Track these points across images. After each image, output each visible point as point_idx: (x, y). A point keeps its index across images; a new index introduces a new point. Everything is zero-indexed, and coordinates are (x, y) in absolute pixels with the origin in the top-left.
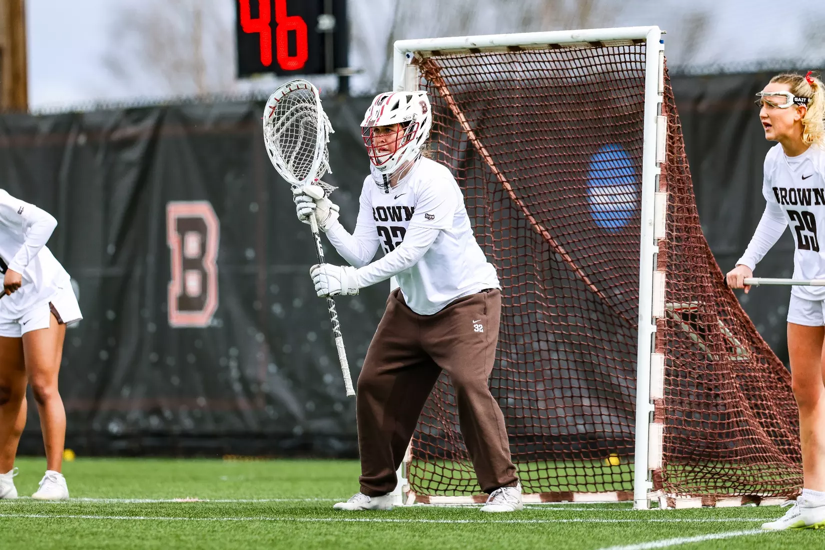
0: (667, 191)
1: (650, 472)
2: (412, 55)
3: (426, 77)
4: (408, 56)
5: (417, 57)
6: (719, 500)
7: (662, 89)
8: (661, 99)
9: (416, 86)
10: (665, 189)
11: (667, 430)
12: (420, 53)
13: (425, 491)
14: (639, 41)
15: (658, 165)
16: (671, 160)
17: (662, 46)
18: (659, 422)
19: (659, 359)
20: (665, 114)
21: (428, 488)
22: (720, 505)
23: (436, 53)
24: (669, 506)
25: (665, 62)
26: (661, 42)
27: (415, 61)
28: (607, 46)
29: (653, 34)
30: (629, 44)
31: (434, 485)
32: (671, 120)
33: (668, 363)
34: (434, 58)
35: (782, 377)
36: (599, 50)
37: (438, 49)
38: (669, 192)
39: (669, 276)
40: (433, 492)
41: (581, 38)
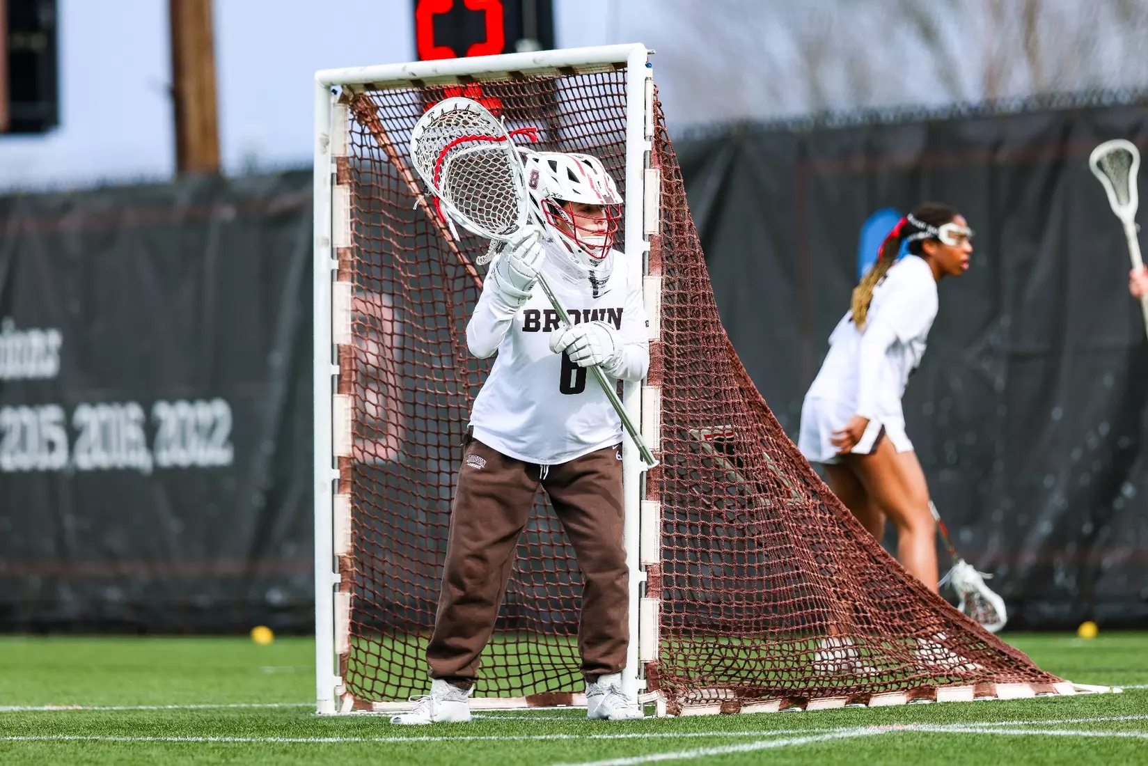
0: (662, 274)
1: (643, 667)
2: (339, 90)
3: (359, 122)
4: (335, 92)
5: (347, 92)
6: (745, 705)
7: (651, 131)
8: (649, 146)
9: (346, 132)
10: (659, 270)
11: (666, 608)
12: (349, 87)
13: (368, 695)
14: (620, 66)
15: (647, 238)
16: (667, 229)
17: (649, 72)
18: (652, 596)
19: (653, 509)
20: (658, 166)
21: (371, 692)
22: (745, 711)
23: (370, 86)
24: (668, 712)
25: (656, 93)
26: (648, 65)
27: (344, 99)
28: (581, 73)
29: (636, 55)
30: (608, 71)
31: (379, 687)
32: (666, 174)
33: (666, 513)
34: (368, 93)
35: (850, 531)
36: (572, 79)
37: (370, 82)
38: (665, 275)
39: (666, 392)
40: (378, 697)
41: (545, 63)
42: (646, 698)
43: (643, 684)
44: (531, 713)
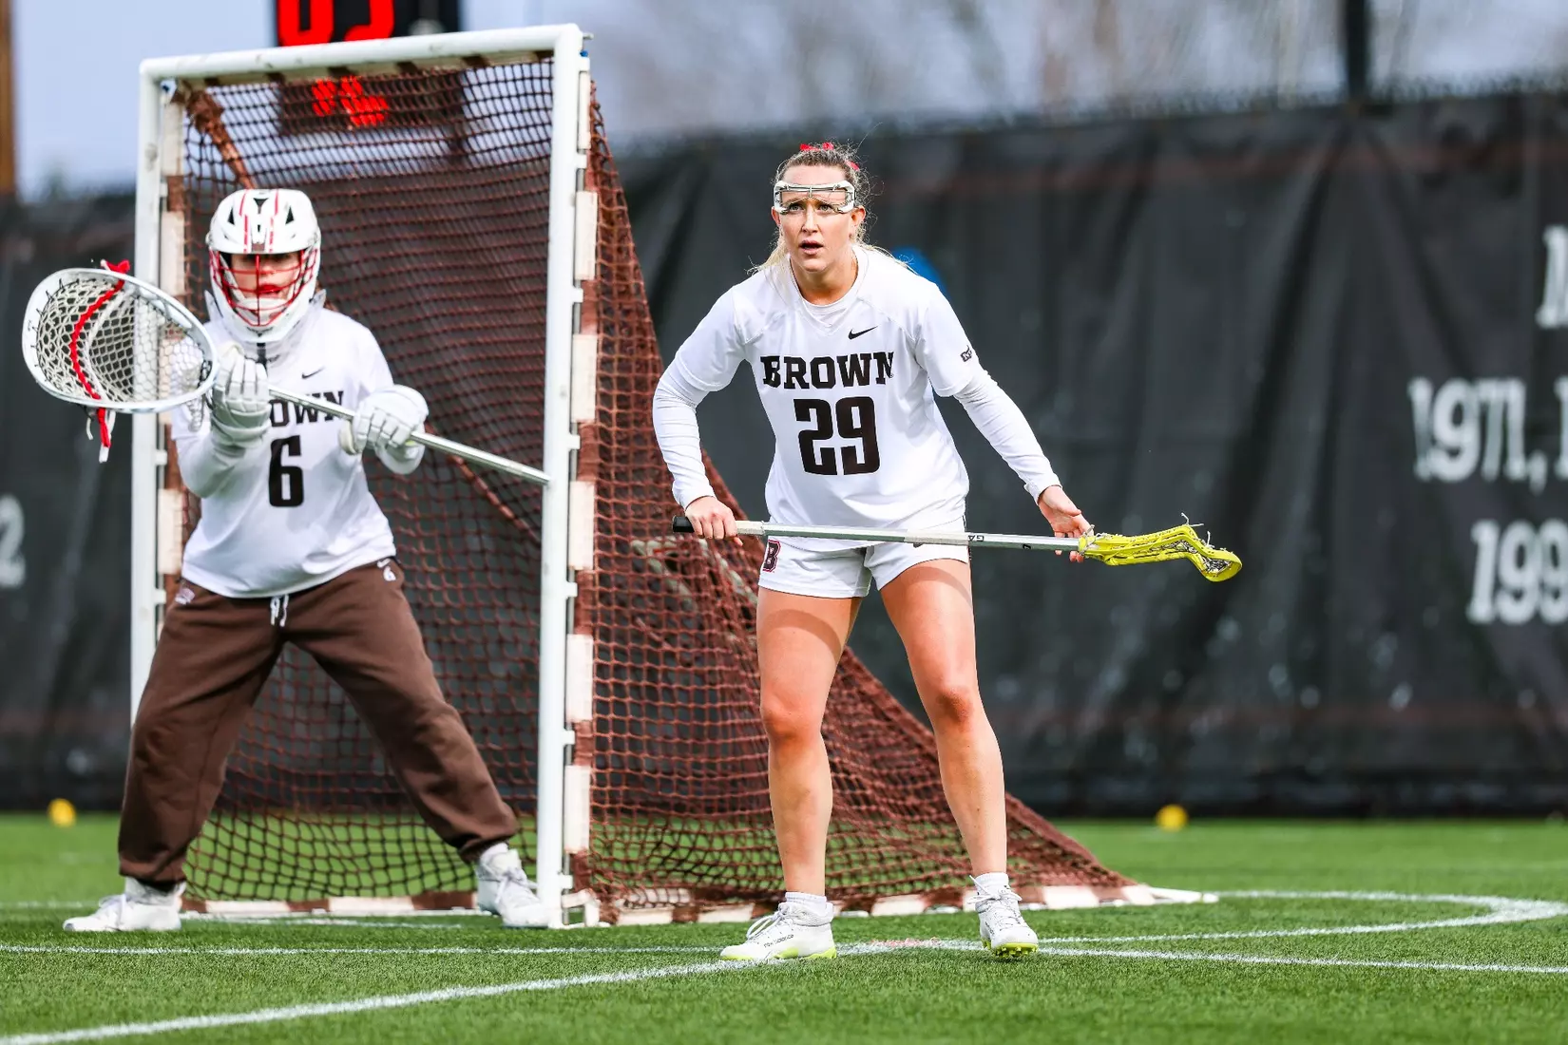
0: (598, 332)
1: (567, 859)
2: (172, 86)
3: (198, 128)
4: (166, 89)
5: (182, 89)
6: (705, 912)
7: (586, 142)
8: (582, 161)
9: (179, 143)
10: (593, 327)
11: (599, 780)
12: (185, 82)
13: (200, 892)
14: (544, 55)
15: (578, 284)
16: (604, 271)
17: (585, 63)
18: (581, 764)
19: (583, 647)
20: (594, 188)
21: (205, 888)
22: (704, 919)
23: (213, 81)
24: (602, 919)
25: (593, 91)
26: (583, 54)
27: (178, 98)
28: (493, 64)
29: (567, 40)
30: (529, 61)
31: (215, 882)
32: (605, 198)
33: (600, 652)
34: (209, 91)
35: (851, 676)
36: (480, 72)
37: (212, 75)
38: (602, 335)
39: (601, 490)
40: (212, 894)
41: (445, 52)
42: (572, 901)
43: (568, 881)
44: (417, 919)
